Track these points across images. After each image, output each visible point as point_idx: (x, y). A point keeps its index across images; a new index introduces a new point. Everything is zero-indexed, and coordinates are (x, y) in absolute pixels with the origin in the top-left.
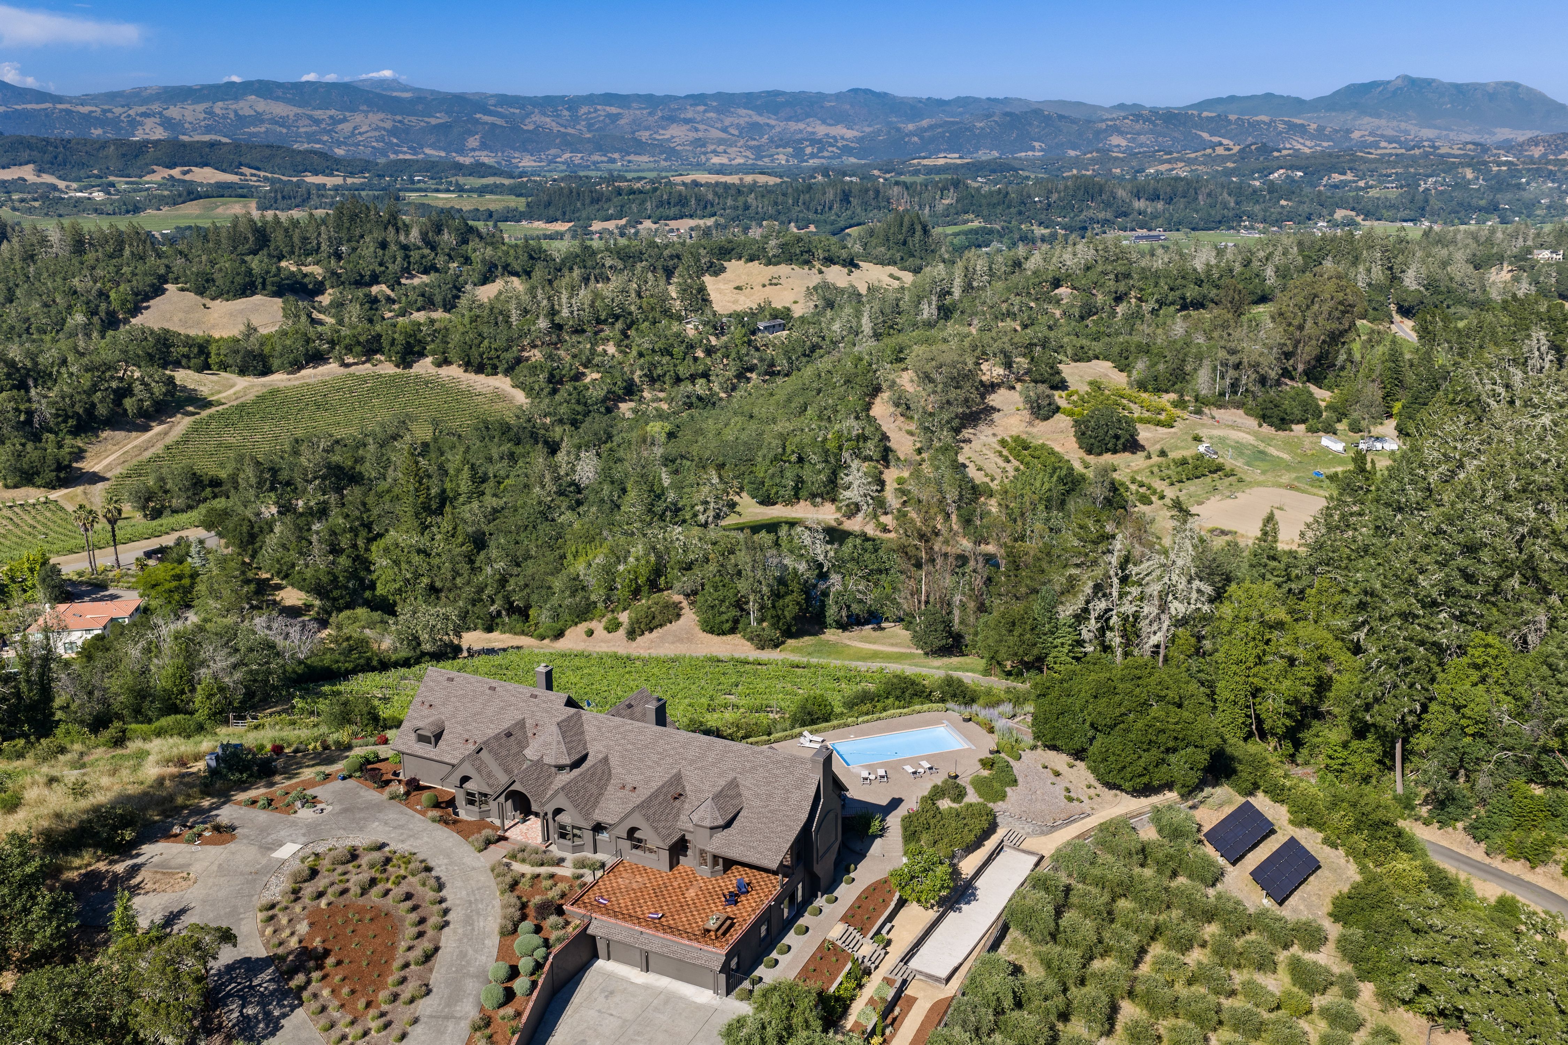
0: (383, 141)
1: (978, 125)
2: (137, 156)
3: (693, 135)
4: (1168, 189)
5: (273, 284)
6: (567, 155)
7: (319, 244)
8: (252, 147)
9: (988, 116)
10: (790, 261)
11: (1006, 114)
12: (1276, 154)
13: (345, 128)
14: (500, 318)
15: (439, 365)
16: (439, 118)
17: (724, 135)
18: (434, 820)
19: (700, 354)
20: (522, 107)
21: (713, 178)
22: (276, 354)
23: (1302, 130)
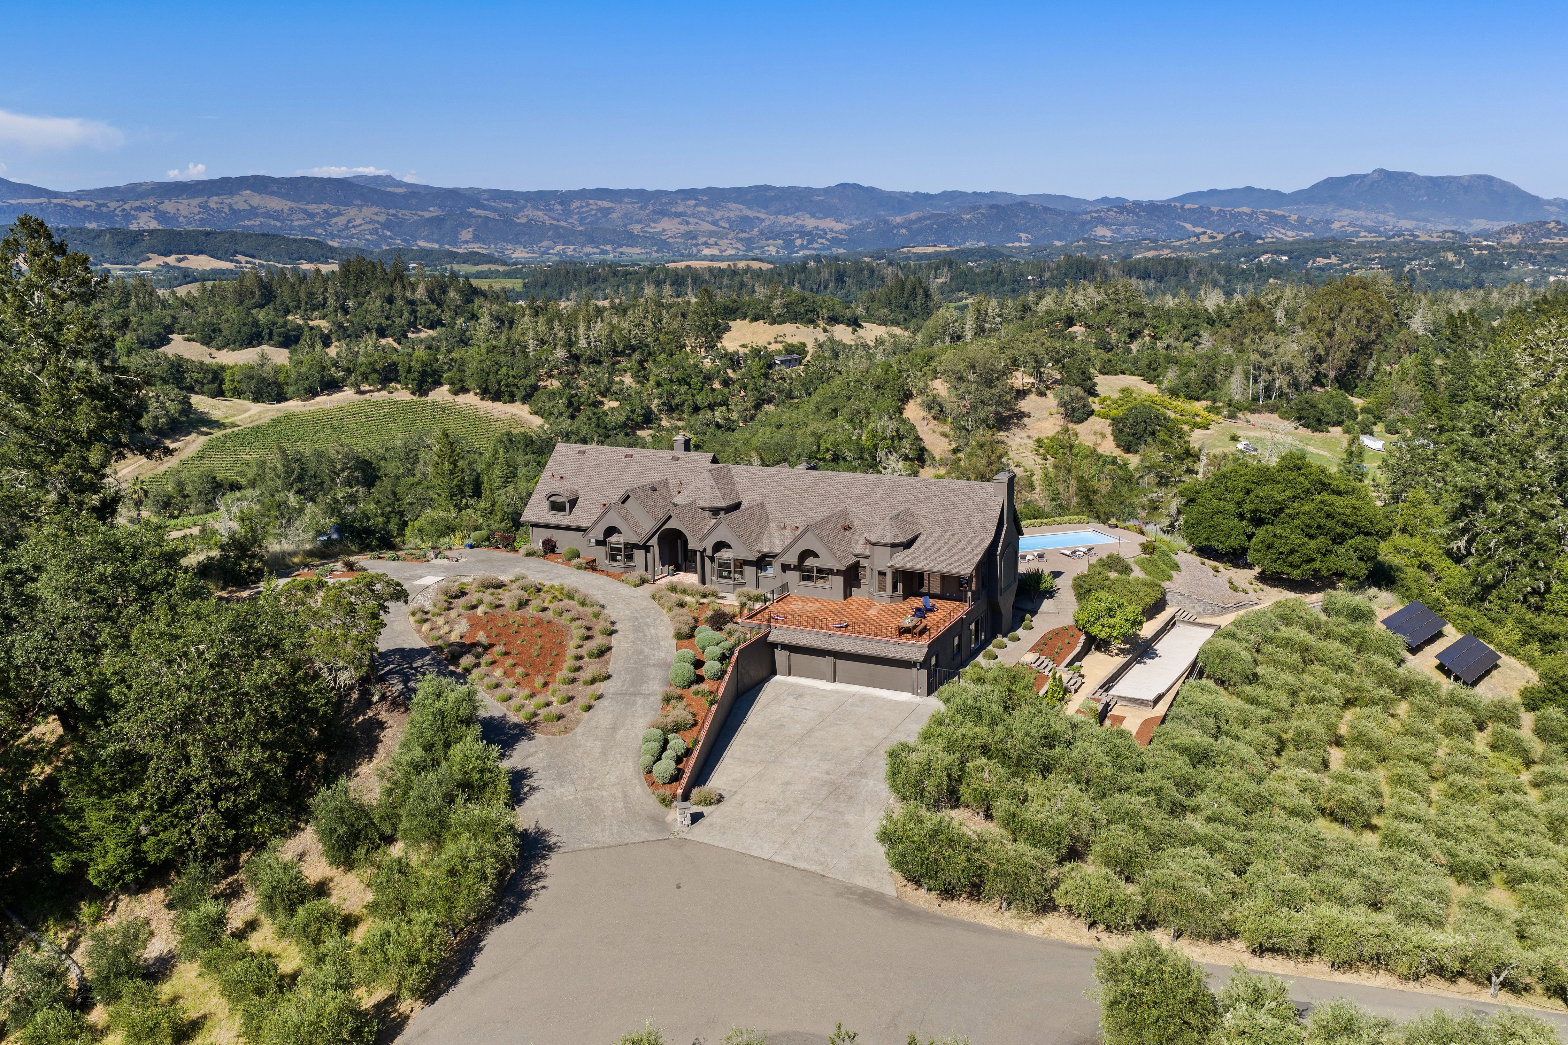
0: (377, 234)
1: (965, 217)
2: (132, 244)
3: (684, 228)
4: (1159, 268)
5: (280, 335)
6: (560, 247)
7: (325, 299)
8: (247, 236)
9: (974, 208)
10: (794, 320)
11: (992, 207)
12: (1259, 242)
13: (340, 221)
14: (518, 348)
15: (456, 393)
16: (433, 212)
17: (715, 228)
18: (579, 568)
19: (717, 385)
20: (515, 202)
21: (706, 264)
22: (291, 381)
23: (1283, 221)
